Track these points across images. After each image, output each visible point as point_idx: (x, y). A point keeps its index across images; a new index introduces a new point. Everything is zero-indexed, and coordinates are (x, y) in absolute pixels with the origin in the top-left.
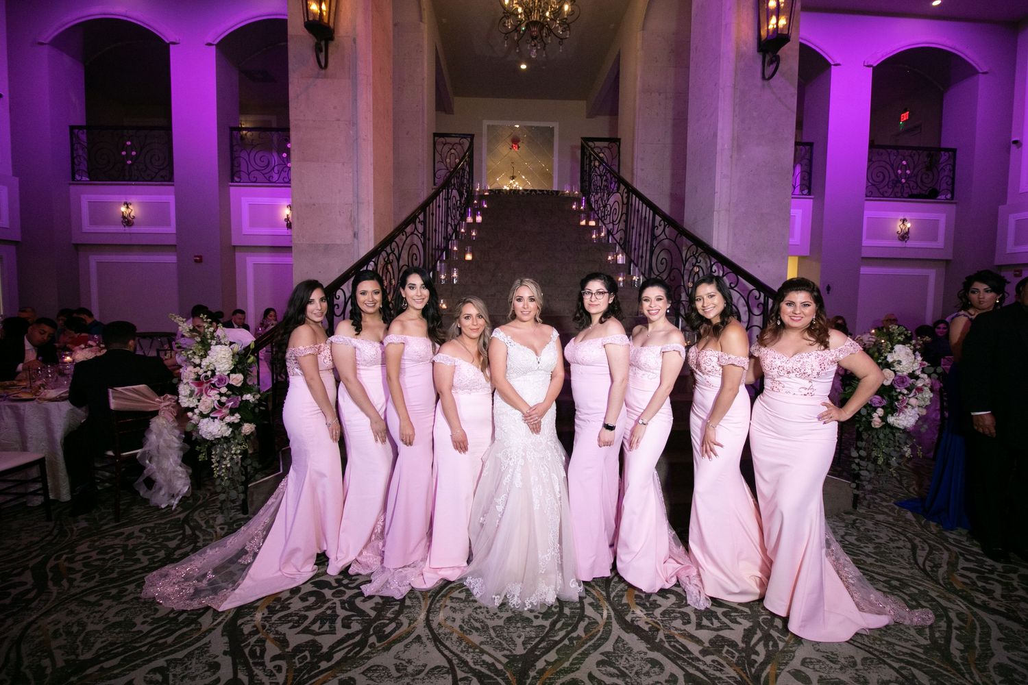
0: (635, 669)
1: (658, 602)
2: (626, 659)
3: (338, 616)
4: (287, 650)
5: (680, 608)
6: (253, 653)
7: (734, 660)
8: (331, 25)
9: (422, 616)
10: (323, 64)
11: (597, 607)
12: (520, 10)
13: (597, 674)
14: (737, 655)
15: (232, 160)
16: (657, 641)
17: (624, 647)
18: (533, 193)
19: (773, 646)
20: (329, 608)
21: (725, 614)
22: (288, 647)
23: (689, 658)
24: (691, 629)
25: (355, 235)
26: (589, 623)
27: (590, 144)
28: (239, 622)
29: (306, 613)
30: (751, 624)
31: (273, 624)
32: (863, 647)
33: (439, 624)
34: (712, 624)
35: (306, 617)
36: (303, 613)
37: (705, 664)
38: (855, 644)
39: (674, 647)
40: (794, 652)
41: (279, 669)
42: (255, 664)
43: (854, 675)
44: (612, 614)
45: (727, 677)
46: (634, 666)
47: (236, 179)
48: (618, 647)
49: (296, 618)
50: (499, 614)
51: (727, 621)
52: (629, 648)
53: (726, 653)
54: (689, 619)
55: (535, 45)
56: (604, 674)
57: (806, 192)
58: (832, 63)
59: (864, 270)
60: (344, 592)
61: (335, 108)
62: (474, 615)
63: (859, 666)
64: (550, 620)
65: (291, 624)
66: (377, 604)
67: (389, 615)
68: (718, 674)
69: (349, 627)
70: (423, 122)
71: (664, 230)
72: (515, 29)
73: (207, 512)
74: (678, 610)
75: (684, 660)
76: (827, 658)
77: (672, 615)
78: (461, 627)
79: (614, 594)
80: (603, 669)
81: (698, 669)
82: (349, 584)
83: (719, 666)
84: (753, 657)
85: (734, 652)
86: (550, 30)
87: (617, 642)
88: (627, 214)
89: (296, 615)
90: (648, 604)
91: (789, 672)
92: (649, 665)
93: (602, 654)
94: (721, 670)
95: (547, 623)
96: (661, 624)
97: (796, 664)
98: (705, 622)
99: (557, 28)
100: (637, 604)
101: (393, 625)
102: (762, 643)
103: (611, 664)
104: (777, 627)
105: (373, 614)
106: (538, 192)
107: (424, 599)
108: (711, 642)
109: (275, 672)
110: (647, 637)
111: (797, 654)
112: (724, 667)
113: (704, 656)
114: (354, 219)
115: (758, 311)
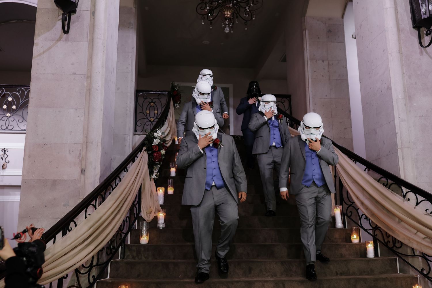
10: (66, 30)
25: (83, 171)
61: (73, 64)
70: (132, 80)
114: (82, 157)
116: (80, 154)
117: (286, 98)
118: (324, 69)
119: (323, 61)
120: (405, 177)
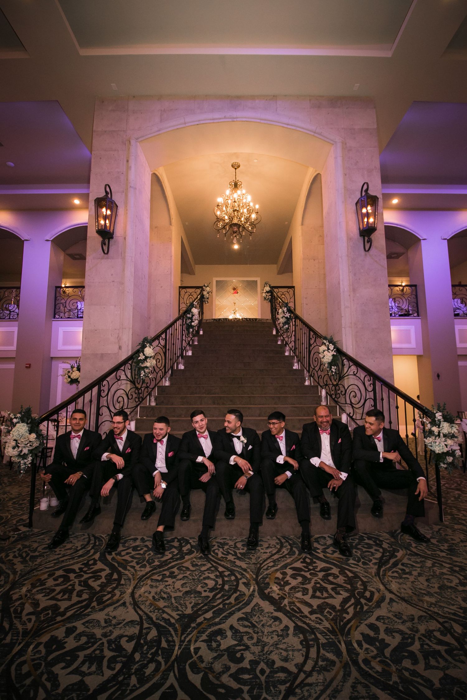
0: (262, 623)
1: (289, 582)
2: (258, 617)
3: (75, 590)
4: (38, 609)
5: (303, 585)
6: (16, 611)
7: (331, 617)
8: (111, 231)
9: (130, 591)
10: (106, 252)
11: (247, 585)
12: (226, 217)
13: (236, 625)
14: (334, 614)
15: (55, 305)
16: (282, 605)
17: (259, 609)
19: (360, 609)
20: (70, 585)
21: (333, 589)
22: (38, 608)
23: (301, 616)
24: (307, 598)
25: (120, 348)
26: (239, 595)
27: (275, 290)
28: (11, 593)
29: (55, 588)
30: (349, 595)
31: (32, 594)
32: (422, 609)
33: (140, 595)
34: (322, 595)
35: (54, 590)
36: (53, 588)
37: (310, 619)
38: (417, 607)
39: (293, 609)
40: (373, 612)
41: (30, 620)
42: (16, 617)
43: (410, 626)
44: (256, 588)
45: (324, 628)
46: (262, 621)
47: (57, 316)
48: (255, 609)
49: (48, 591)
50: (181, 589)
51: (333, 593)
52: (262, 610)
53: (326, 613)
54: (308, 592)
55: (235, 236)
56: (241, 626)
57: (416, 315)
58: (421, 238)
59: (461, 363)
60: (83, 576)
61: (112, 275)
62: (165, 589)
63: (416, 621)
64: (214, 593)
65: (44, 594)
66: (102, 583)
67: (109, 589)
68: (318, 626)
69: (81, 596)
70: (171, 280)
71: (315, 341)
72: (224, 227)
73: (6, 527)
74: (302, 586)
75: (297, 617)
76: (395, 616)
77: (297, 590)
78: (154, 597)
79: (261, 576)
80: (241, 622)
81: (305, 623)
82: (87, 570)
83: (319, 621)
84: (345, 615)
85: (332, 612)
86: (244, 228)
87: (255, 606)
88: (295, 331)
89: (48, 589)
90: (282, 583)
91: (366, 624)
92: (273, 620)
93: (243, 613)
94: (320, 624)
95: (211, 595)
96: (288, 595)
97: (372, 620)
98: (318, 594)
99: (248, 227)
100: (275, 583)
101: (110, 595)
102: (353, 607)
103: (246, 619)
104: (366, 596)
105: (98, 589)
106: (244, 320)
107: (134, 580)
108: (318, 606)
109: (27, 622)
110: (276, 603)
111: (374, 613)
112: (323, 621)
113: (311, 615)
114: (120, 338)
115: (370, 389)
116: (118, 336)
117: (290, 288)
118: (315, 266)
119: (314, 260)
120: (346, 349)
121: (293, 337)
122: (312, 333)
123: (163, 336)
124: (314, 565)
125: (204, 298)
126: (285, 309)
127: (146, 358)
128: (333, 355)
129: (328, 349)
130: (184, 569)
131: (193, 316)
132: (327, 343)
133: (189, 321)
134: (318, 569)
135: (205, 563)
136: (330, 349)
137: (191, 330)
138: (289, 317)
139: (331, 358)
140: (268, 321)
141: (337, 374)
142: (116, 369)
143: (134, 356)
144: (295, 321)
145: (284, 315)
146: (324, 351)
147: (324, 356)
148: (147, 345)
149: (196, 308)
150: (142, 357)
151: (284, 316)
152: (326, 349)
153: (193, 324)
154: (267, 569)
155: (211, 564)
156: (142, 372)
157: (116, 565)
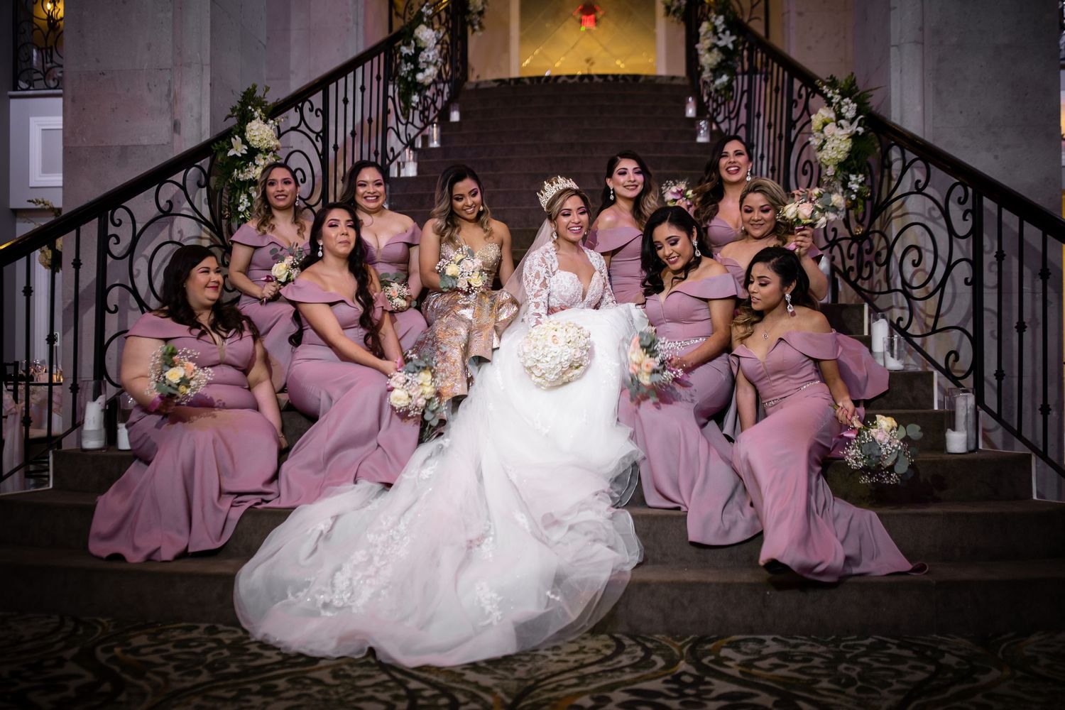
15: (16, 50)
18: (586, 81)
47: (23, 85)
66: (65, 698)
71: (805, 104)
79: (529, 702)
82: (31, 676)
88: (749, 91)
106: (596, 79)
107: (155, 696)
114: (175, 97)
115: (963, 227)
121: (743, 112)
122: (797, 84)
123: (317, 99)
124: (702, 688)
125: (469, 12)
126: (720, 21)
127: (252, 153)
128: (854, 137)
129: (840, 116)
130: (308, 681)
131: (419, 50)
132: (837, 98)
133: (406, 68)
134: (714, 695)
135: (374, 673)
136: (843, 118)
137: (415, 98)
138: (731, 46)
139: (846, 145)
140: (675, 82)
141: (865, 199)
142: (158, 176)
143: (216, 147)
144: (750, 59)
145: (715, 40)
146: (825, 124)
147: (825, 141)
148: (256, 114)
149: (430, 25)
150: (238, 149)
151: (715, 46)
152: (832, 115)
153: (420, 77)
154: (554, 690)
155: (390, 675)
156: (243, 197)
157: (117, 669)
